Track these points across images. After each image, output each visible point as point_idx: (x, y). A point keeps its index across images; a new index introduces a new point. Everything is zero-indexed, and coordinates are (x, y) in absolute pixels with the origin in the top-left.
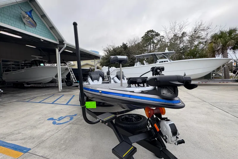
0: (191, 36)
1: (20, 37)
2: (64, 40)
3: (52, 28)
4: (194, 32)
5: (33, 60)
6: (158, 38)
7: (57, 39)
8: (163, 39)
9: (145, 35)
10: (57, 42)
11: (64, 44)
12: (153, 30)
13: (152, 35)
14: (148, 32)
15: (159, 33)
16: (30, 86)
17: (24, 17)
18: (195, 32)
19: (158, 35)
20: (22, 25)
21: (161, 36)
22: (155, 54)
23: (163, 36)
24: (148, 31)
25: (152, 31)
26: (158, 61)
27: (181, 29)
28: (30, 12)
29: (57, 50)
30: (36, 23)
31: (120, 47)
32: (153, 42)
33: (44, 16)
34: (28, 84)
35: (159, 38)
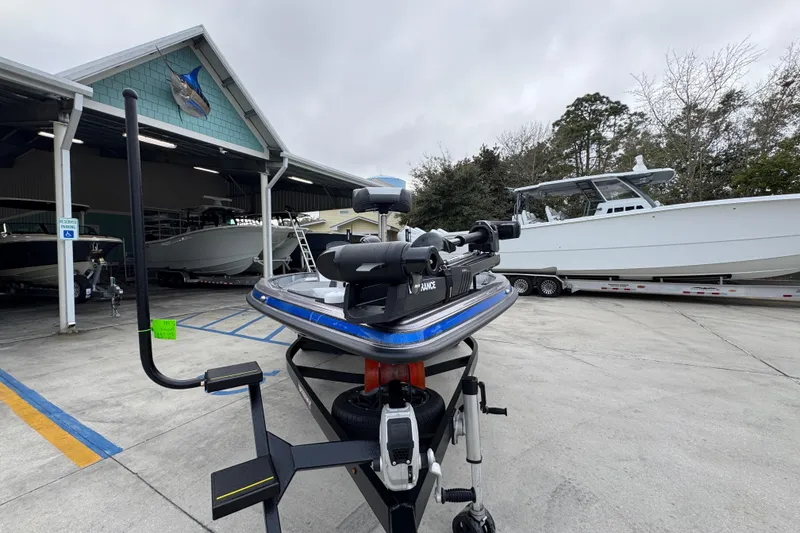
0: (767, 105)
1: (171, 146)
2: (282, 148)
3: (251, 114)
4: (780, 88)
5: (207, 207)
6: (622, 121)
7: (265, 146)
8: (639, 123)
9: (568, 113)
10: (264, 155)
11: (281, 159)
12: (598, 94)
13: (594, 111)
14: (579, 102)
15: (623, 103)
16: (196, 281)
17: (178, 90)
18: (788, 84)
19: (618, 109)
20: (174, 113)
21: (632, 112)
22: (589, 182)
23: (642, 115)
24: (578, 99)
25: (596, 98)
26: (600, 206)
27: (716, 79)
28: (194, 74)
29: (264, 179)
30: (208, 105)
31: (472, 160)
32: (599, 140)
33: (229, 82)
34: (192, 275)
35: (622, 123)
